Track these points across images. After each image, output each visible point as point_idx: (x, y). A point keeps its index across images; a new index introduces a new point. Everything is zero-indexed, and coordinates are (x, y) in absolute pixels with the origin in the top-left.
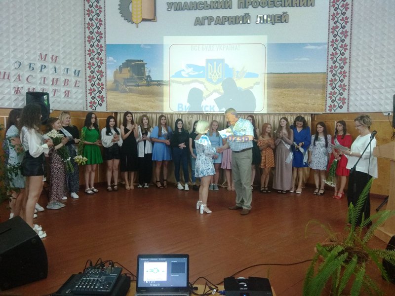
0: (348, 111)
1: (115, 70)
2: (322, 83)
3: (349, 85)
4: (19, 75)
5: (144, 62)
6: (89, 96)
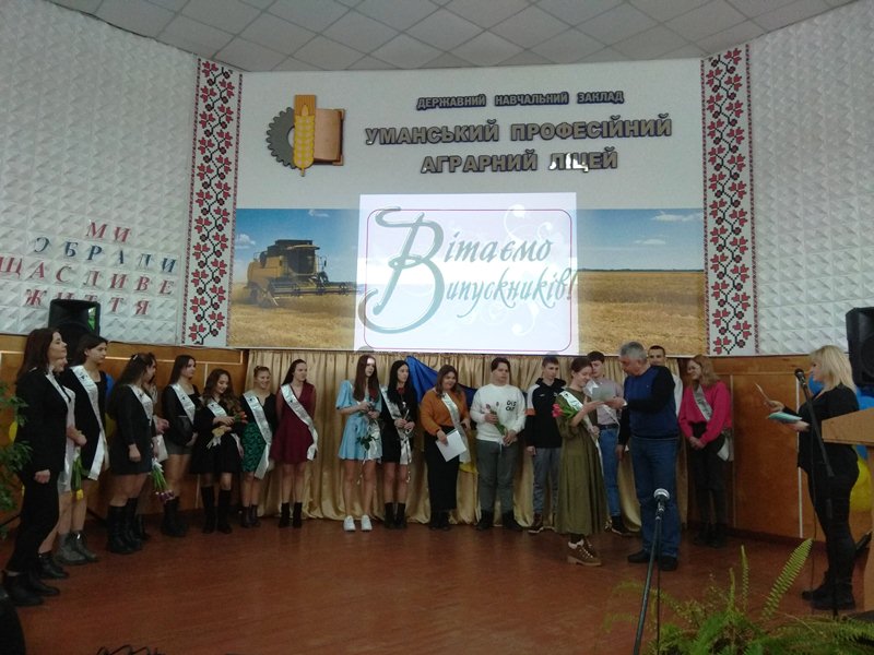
0: (757, 351)
1: (252, 261)
2: (696, 291)
3: (755, 297)
4: (41, 266)
5: (314, 244)
6: (190, 313)
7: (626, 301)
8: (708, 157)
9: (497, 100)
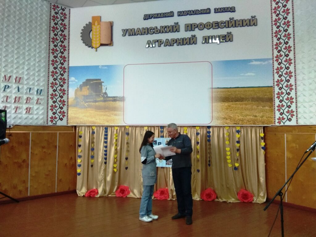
1: (76, 88)
2: (269, 96)
3: (296, 98)
6: (50, 111)
7: (237, 101)
8: (274, 35)
9: (179, 13)
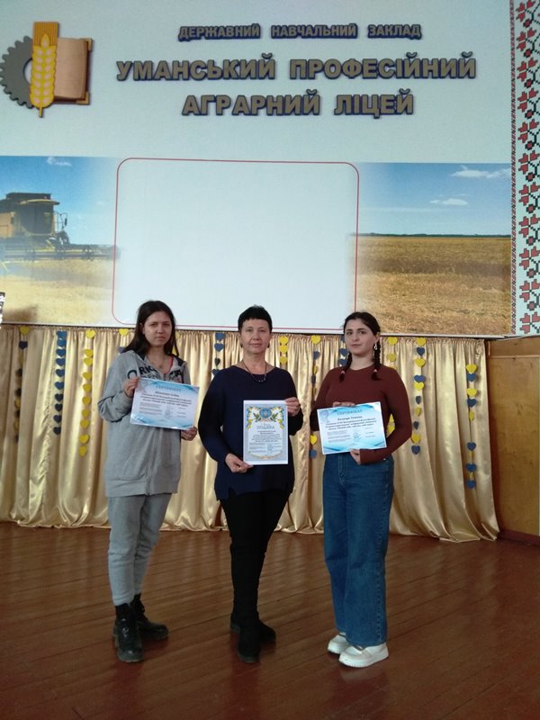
2: (501, 261)
5: (53, 198)
8: (518, 103)
9: (274, 31)
